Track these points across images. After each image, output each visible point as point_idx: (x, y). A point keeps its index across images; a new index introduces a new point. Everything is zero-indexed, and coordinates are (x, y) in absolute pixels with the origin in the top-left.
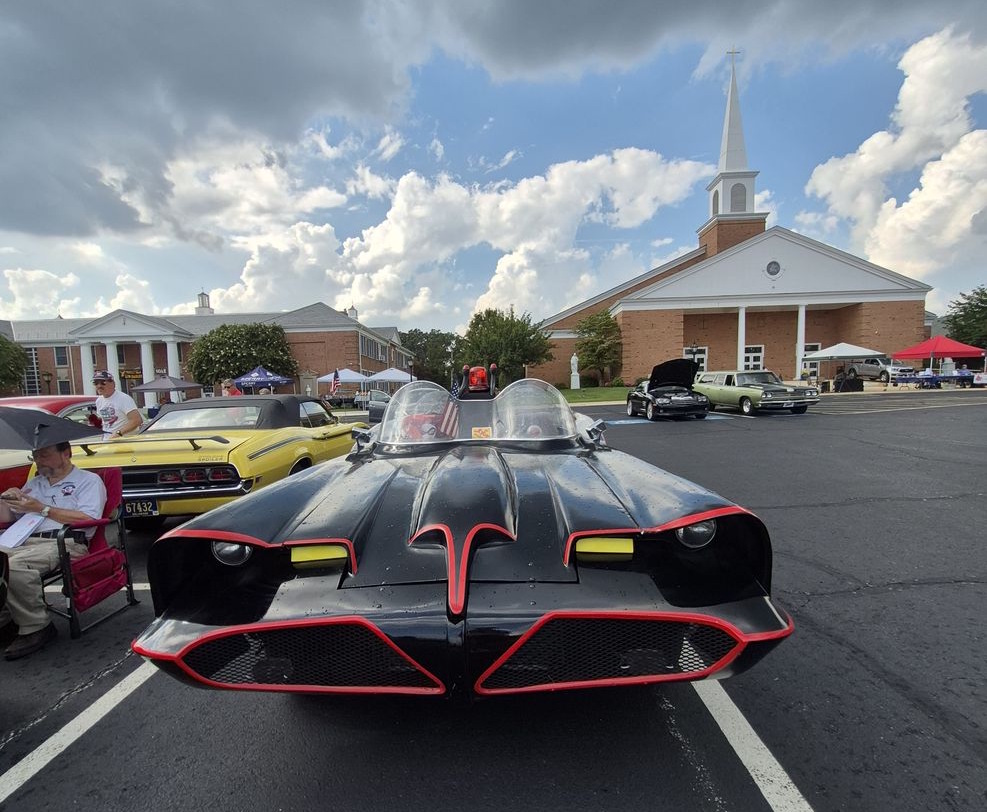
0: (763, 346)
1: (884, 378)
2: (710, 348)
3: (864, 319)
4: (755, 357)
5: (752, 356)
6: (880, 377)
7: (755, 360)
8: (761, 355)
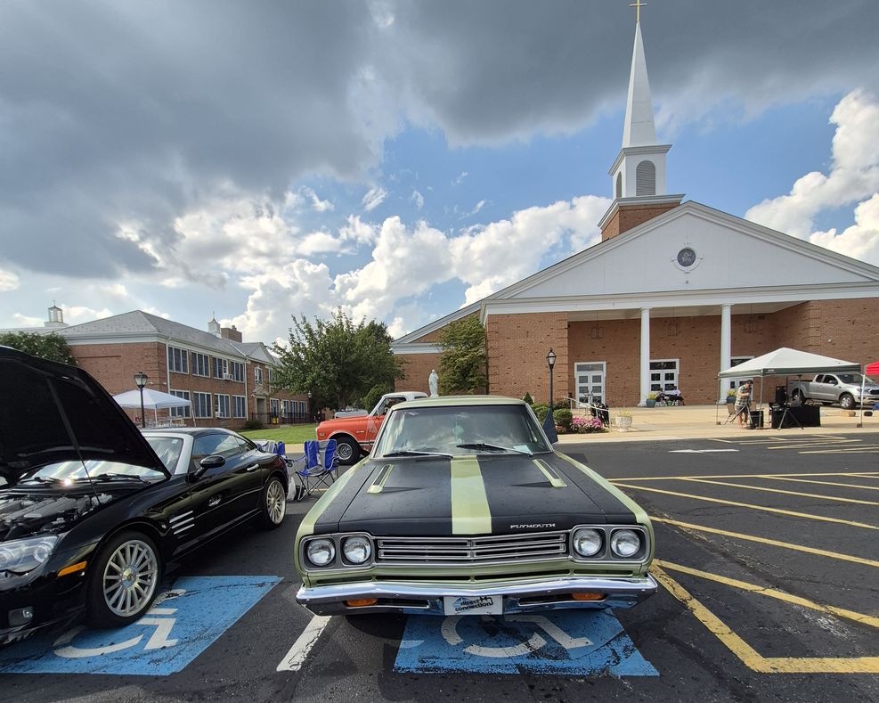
0: (677, 361)
1: (845, 402)
2: (607, 364)
3: (812, 323)
4: (667, 375)
5: (662, 373)
6: (839, 401)
7: (666, 379)
8: (676, 372)
